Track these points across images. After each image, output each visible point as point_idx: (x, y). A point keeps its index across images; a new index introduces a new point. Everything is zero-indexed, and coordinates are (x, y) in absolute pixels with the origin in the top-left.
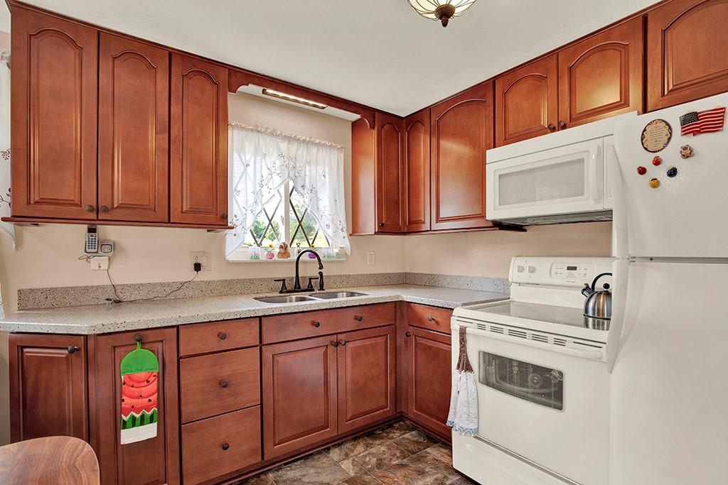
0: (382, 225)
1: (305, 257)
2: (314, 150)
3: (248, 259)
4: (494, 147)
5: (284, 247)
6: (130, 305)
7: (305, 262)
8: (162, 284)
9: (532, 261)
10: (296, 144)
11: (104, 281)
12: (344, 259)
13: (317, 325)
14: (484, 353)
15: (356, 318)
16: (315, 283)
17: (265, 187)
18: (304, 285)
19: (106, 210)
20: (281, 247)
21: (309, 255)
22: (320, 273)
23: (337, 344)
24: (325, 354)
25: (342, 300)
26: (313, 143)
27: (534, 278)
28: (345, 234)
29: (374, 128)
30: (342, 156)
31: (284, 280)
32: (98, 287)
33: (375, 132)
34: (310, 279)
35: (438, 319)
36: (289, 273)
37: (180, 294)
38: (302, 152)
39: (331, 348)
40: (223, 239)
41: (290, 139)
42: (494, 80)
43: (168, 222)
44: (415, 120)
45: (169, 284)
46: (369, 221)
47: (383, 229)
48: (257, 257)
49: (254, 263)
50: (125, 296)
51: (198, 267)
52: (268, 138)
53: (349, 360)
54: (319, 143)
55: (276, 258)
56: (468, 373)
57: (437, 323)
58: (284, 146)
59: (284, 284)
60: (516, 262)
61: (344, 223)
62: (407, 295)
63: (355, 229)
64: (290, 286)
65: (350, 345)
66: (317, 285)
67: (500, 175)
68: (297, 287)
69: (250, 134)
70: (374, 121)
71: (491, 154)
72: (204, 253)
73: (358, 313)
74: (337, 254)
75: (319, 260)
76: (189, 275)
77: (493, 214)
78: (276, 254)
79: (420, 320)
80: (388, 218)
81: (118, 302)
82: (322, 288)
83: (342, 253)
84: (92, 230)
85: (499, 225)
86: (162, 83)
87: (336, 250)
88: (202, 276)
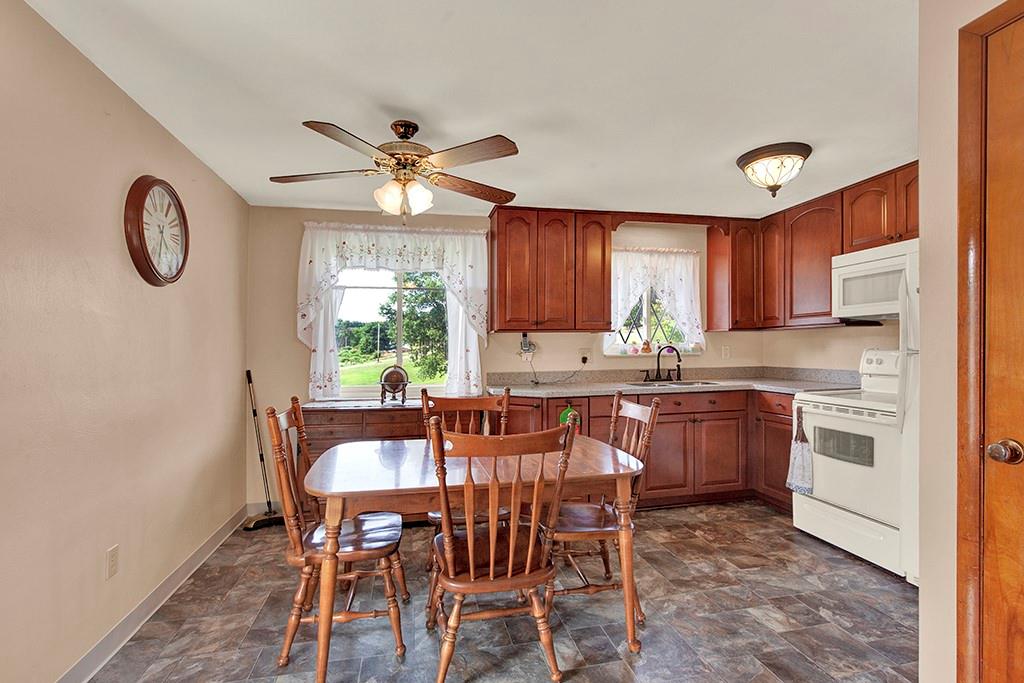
0: (737, 322)
1: (664, 352)
2: (673, 258)
3: (619, 354)
4: (842, 253)
5: (647, 344)
6: (545, 386)
7: (664, 356)
8: (562, 372)
9: (880, 355)
10: (656, 256)
11: (528, 369)
12: (699, 353)
13: (679, 404)
14: (820, 428)
15: (710, 402)
16: (674, 375)
17: (632, 295)
18: (664, 375)
19: (541, 323)
20: (645, 344)
21: (668, 351)
22: (678, 366)
23: (694, 421)
24: (685, 427)
25: (698, 387)
26: (671, 253)
27: (882, 369)
28: (700, 331)
29: (728, 234)
30: (698, 259)
31: (647, 371)
32: (526, 373)
33: (729, 238)
34: (669, 371)
35: (784, 405)
36: (651, 365)
37: (573, 380)
38: (661, 262)
39: (689, 424)
40: (602, 339)
41: (651, 252)
42: (842, 192)
43: (575, 329)
44: (769, 223)
45: (566, 372)
46: (724, 319)
47: (737, 326)
48: (626, 353)
49: (624, 357)
50: (541, 380)
51: (584, 360)
52: (634, 254)
53: (704, 435)
54: (677, 252)
55: (640, 353)
56: (804, 444)
57: (784, 408)
58: (646, 258)
59: (648, 375)
60: (866, 355)
61: (699, 321)
62: (758, 386)
63: (710, 325)
64: (653, 375)
65: (704, 424)
66: (676, 375)
67: (844, 280)
68: (658, 376)
69: (621, 254)
70: (728, 229)
71: (837, 260)
72: (589, 349)
73: (712, 397)
74: (693, 349)
75: (678, 353)
76: (579, 366)
77: (839, 312)
78: (640, 349)
79: (769, 406)
80: (742, 315)
81: (537, 383)
82: (679, 379)
83: (698, 349)
84: (525, 335)
85: (847, 322)
86: (571, 236)
87: (692, 345)
88: (587, 367)
